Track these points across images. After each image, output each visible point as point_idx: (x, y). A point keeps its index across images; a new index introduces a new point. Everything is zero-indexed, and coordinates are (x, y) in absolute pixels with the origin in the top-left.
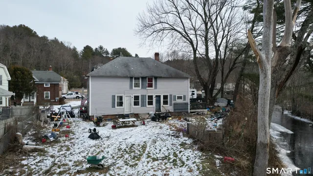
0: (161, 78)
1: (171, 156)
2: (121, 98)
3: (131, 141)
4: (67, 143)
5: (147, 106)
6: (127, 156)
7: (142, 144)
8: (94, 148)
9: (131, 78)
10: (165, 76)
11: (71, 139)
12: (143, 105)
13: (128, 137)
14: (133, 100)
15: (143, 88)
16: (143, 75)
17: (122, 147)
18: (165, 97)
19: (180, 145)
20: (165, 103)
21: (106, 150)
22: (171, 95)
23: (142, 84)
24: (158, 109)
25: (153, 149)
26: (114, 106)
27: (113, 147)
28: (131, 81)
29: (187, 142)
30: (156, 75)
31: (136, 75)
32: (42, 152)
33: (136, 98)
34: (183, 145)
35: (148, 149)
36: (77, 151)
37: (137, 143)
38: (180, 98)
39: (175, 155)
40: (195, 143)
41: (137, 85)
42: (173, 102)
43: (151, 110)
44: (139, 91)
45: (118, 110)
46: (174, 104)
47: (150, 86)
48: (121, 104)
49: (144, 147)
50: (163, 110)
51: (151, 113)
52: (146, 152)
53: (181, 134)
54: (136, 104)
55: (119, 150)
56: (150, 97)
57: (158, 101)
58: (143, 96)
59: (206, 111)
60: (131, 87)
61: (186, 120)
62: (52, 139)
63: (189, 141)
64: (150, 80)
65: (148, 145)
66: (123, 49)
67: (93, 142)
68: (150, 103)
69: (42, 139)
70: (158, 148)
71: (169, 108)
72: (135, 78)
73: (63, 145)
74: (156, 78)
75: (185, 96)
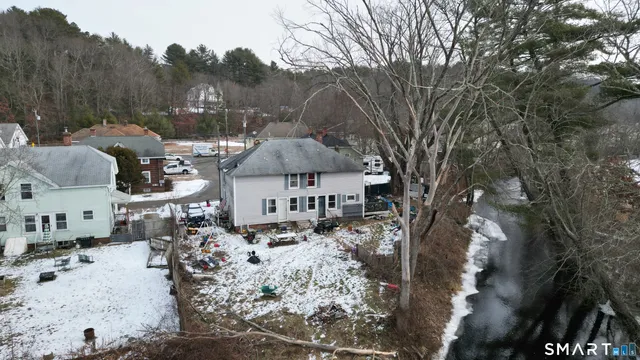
0: (326, 172)
1: (338, 284)
2: (273, 202)
3: (295, 265)
4: (229, 269)
5: (308, 211)
6: (294, 283)
7: (307, 269)
8: (258, 276)
9: (286, 175)
10: (331, 170)
11: (230, 263)
12: (302, 210)
13: (290, 260)
14: (289, 204)
15: (301, 187)
16: (301, 171)
17: (287, 273)
18: (332, 198)
19: (348, 270)
20: (332, 205)
21: (272, 277)
22: (339, 195)
23: (301, 183)
24: (322, 214)
25: (319, 275)
26: (265, 213)
27: (277, 273)
28: (286, 179)
29: (356, 267)
30: (320, 170)
31: (293, 172)
32: (212, 281)
33: (294, 201)
34: (350, 270)
35: (314, 276)
36: (244, 279)
37: (302, 269)
38: (351, 198)
39: (342, 283)
40: (363, 268)
41: (294, 184)
42: (342, 204)
43: (313, 215)
44: (297, 192)
45: (270, 218)
46: (344, 206)
47: (312, 184)
48: (273, 210)
49: (310, 273)
50: (328, 215)
51: (312, 220)
52: (313, 279)
53: (350, 255)
54: (293, 208)
55: (285, 276)
56: (312, 199)
57: (322, 204)
58: (302, 198)
59: (386, 213)
60: (286, 187)
61: (357, 231)
62: (211, 264)
63: (357, 265)
64: (311, 176)
65: (314, 270)
68: (312, 207)
69: (202, 265)
70: (325, 274)
71: (337, 212)
72: (292, 175)
73: (226, 271)
74: (319, 174)
75: (358, 195)
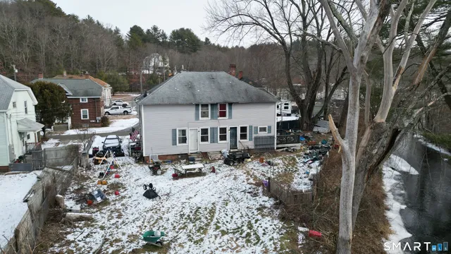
0: (237, 103)
1: (245, 228)
2: (184, 132)
3: (196, 201)
4: (118, 206)
5: (219, 142)
6: (190, 226)
7: (210, 206)
8: (150, 213)
9: (197, 105)
10: (243, 101)
11: (124, 197)
12: (213, 141)
13: (192, 195)
14: (200, 135)
15: (212, 117)
16: (212, 102)
17: (185, 211)
18: (243, 129)
19: (258, 209)
20: (243, 137)
21: (166, 215)
22: (251, 127)
23: (212, 113)
24: (234, 145)
25: (223, 214)
26: (174, 143)
27: (174, 212)
28: (197, 109)
29: (268, 205)
30: (231, 100)
31: (204, 102)
32: (89, 221)
33: (204, 131)
34: (261, 208)
35: (216, 216)
36: (131, 218)
37: (203, 206)
38: (263, 129)
39: (250, 227)
40: (276, 206)
41: (204, 115)
42: (254, 136)
43: (224, 147)
44: (208, 123)
45: (180, 149)
46: (256, 138)
47: (223, 114)
48: (184, 140)
49: (212, 212)
50: (239, 147)
51: (223, 151)
52: (215, 220)
53: (260, 189)
54: (204, 139)
55: (182, 216)
56: (223, 130)
57: (234, 135)
58: (213, 129)
59: (298, 146)
60: (197, 118)
61: (269, 163)
62: (99, 199)
63: (269, 203)
64: (223, 106)
65: (218, 207)
66: (187, 29)
67: (149, 203)
68: (223, 138)
69: (87, 200)
70: (230, 213)
71: (248, 143)
72: (203, 105)
73: (113, 208)
74: (230, 104)
75: (270, 127)
